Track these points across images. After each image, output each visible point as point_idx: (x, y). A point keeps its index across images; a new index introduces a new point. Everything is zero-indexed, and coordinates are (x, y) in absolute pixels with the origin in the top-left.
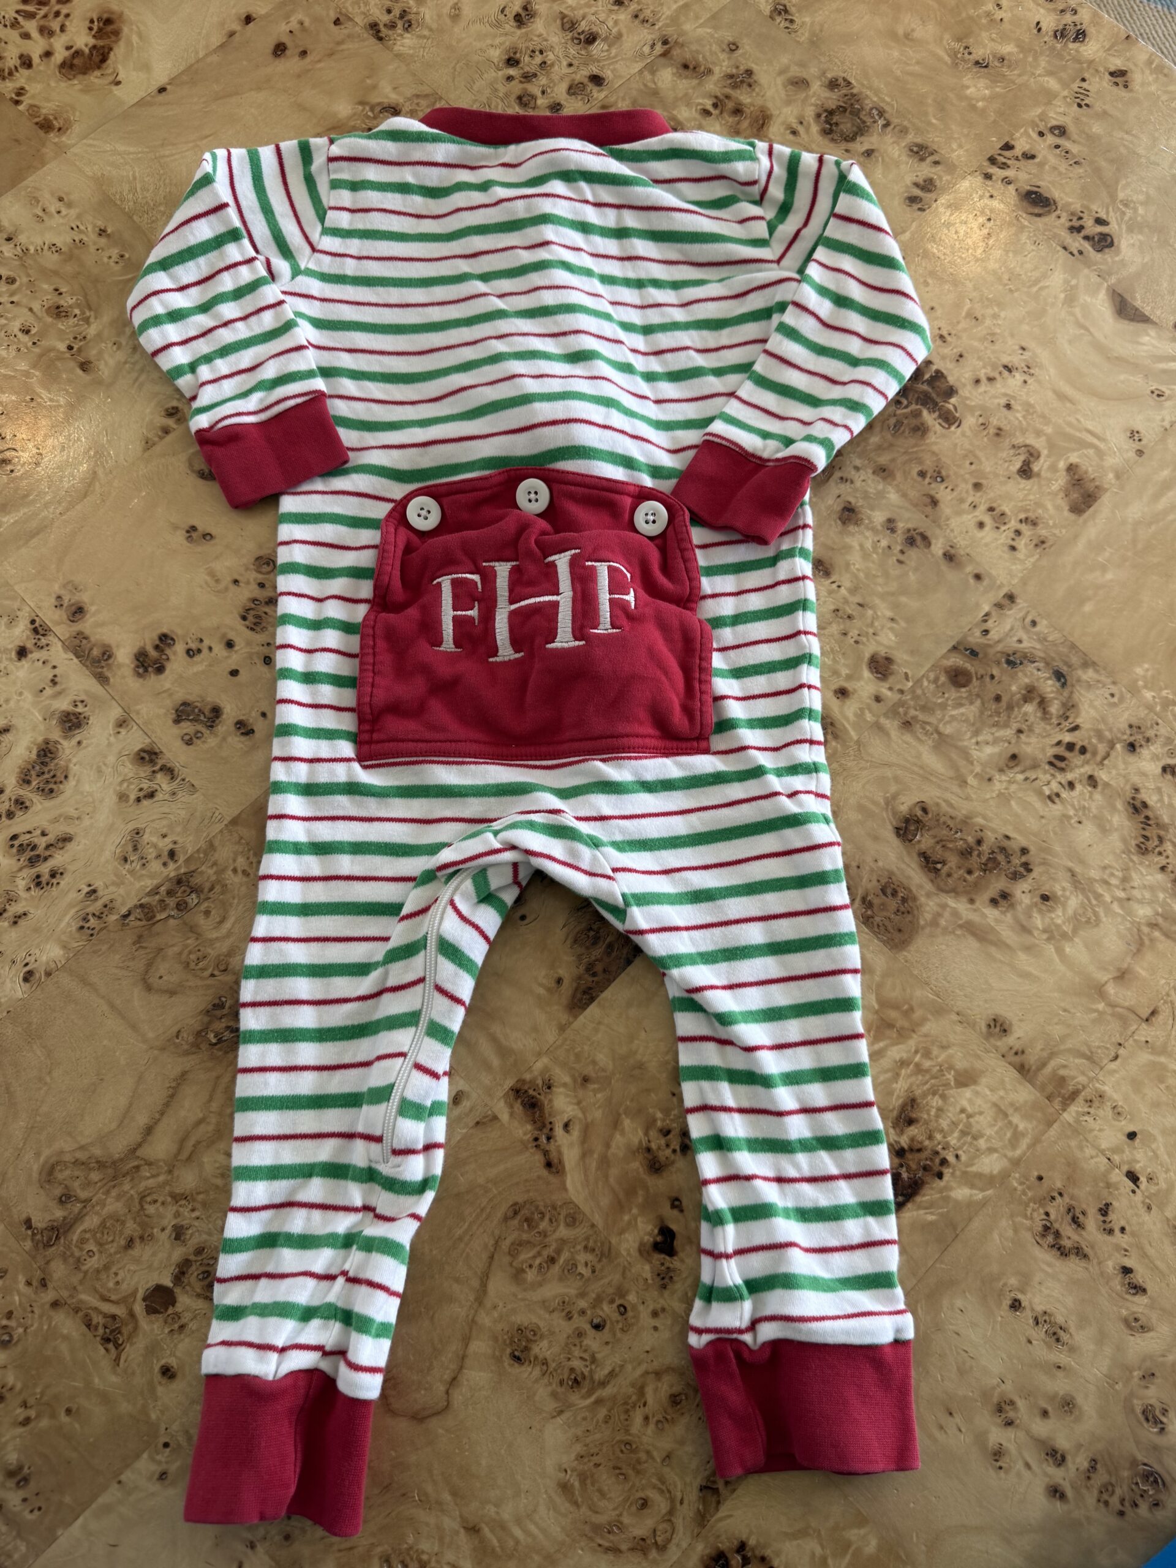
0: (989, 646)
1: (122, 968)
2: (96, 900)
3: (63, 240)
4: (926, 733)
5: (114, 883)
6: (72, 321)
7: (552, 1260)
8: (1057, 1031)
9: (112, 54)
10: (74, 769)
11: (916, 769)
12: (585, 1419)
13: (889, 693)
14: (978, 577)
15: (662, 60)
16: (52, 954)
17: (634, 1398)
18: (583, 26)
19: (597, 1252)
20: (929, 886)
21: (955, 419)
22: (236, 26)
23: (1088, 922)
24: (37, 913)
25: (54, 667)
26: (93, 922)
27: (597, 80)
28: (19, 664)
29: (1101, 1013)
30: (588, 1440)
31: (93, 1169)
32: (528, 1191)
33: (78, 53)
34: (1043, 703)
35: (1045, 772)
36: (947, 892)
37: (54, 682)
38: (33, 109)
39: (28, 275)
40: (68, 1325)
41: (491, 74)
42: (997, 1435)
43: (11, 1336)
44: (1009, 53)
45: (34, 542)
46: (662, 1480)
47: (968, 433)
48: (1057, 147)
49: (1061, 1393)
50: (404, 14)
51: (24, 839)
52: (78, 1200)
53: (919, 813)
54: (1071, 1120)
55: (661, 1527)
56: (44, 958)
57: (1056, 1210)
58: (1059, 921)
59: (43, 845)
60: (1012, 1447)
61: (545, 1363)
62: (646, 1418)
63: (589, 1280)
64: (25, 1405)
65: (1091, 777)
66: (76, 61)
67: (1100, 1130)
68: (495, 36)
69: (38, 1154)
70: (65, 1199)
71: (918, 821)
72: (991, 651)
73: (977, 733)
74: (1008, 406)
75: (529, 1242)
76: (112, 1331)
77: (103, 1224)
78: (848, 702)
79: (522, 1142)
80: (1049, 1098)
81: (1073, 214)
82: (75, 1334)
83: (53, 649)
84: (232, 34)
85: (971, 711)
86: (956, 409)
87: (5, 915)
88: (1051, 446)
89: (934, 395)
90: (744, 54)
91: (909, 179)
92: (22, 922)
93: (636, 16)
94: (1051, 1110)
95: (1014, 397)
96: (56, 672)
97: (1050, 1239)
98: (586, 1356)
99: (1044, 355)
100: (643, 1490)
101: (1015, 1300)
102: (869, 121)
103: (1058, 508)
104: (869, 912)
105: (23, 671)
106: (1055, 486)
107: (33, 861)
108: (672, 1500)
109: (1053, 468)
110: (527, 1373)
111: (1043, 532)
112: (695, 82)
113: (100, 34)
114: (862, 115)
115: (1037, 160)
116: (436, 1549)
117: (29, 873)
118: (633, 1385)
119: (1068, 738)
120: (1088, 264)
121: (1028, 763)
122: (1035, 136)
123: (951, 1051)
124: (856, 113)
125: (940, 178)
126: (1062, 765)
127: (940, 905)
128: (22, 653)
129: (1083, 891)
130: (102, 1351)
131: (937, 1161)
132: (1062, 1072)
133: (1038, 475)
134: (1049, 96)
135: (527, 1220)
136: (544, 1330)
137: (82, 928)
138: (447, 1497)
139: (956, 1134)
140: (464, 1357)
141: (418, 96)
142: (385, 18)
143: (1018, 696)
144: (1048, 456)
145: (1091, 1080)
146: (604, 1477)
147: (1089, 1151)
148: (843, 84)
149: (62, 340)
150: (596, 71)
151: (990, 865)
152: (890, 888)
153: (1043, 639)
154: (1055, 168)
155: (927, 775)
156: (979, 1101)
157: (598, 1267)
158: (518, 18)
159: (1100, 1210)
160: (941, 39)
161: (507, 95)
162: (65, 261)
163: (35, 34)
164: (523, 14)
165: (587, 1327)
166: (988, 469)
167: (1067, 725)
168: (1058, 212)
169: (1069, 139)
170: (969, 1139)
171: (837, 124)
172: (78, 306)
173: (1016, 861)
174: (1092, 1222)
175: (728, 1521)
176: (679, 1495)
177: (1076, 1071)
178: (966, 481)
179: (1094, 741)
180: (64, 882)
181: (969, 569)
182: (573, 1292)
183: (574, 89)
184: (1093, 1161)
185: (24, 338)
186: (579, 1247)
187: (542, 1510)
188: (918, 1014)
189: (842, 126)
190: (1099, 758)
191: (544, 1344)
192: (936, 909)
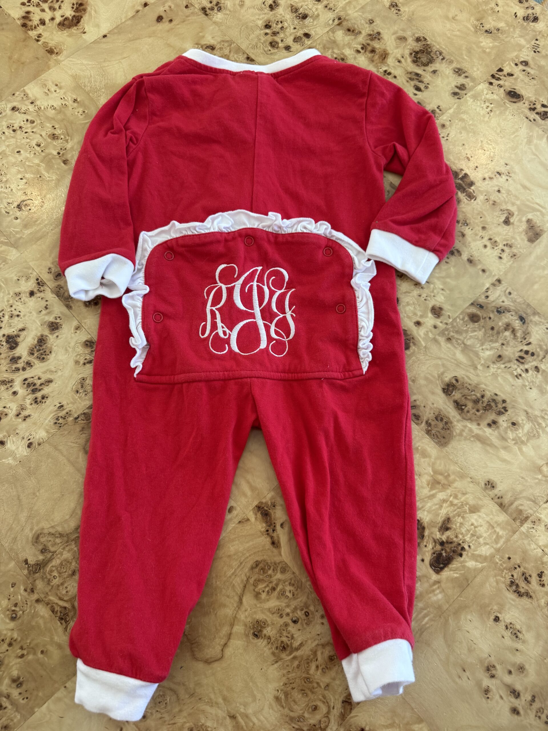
0: (488, 303)
1: (73, 443)
2: (63, 410)
3: (57, 104)
4: (458, 344)
5: (71, 403)
6: (60, 141)
7: (274, 589)
8: (519, 488)
9: (82, 19)
10: (55, 348)
11: (453, 361)
12: (288, 666)
13: (441, 324)
14: (484, 271)
15: (338, 27)
16: (41, 435)
17: (312, 656)
18: (301, 11)
19: (296, 586)
20: (458, 417)
21: (474, 197)
22: (140, 8)
23: (534, 436)
24: (35, 415)
25: (47, 301)
26: (61, 421)
27: (307, 35)
28: (30, 299)
29: (540, 480)
30: (290, 676)
31: (57, 537)
32: (263, 555)
33: (66, 19)
34: (514, 331)
35: (515, 364)
36: (467, 420)
37: (46, 308)
38: (45, 44)
39: (41, 120)
40: (43, 611)
41: (258, 32)
42: (487, 682)
43: (16, 615)
44: (501, 27)
45: (39, 243)
46: (324, 697)
47: (480, 203)
48: (524, 71)
49: (518, 662)
50: (218, 4)
51: (30, 381)
52: (50, 552)
53: (454, 382)
54: (524, 531)
55: (323, 720)
56: (38, 437)
57: (517, 574)
58: (520, 435)
59: (39, 384)
60: (493, 688)
61: (269, 638)
62: (317, 667)
63: (291, 599)
64: (22, 648)
65: (536, 367)
66: (66, 22)
67: (539, 536)
68: (260, 15)
69: (32, 529)
70: (44, 551)
71: (454, 386)
72: (490, 306)
73: (482, 345)
74: (499, 191)
75: (263, 580)
76: (64, 615)
77: (61, 564)
78: (421, 328)
79: (261, 532)
80: (514, 520)
81: (531, 102)
82: (46, 615)
83: (46, 292)
84: (138, 11)
85: (480, 334)
86: (474, 192)
87: (20, 416)
88: (519, 210)
89: (464, 185)
90: (377, 25)
91: (454, 84)
92: (27, 420)
93: (326, 7)
94: (515, 526)
95: (502, 187)
96: (47, 303)
97: (514, 588)
98: (289, 636)
99: (517, 169)
100: (315, 701)
101: (497, 617)
102: (435, 57)
103: (522, 239)
104: (430, 428)
105: (32, 302)
106: (521, 229)
107: (34, 391)
108: (329, 707)
109: (520, 221)
110: (261, 643)
111: (515, 250)
112: (353, 37)
113: (77, 10)
114: (432, 54)
115: (514, 77)
116: (215, 726)
117: (32, 397)
118: (311, 650)
119: (526, 348)
120: (538, 126)
121: (507, 359)
122: (513, 65)
123: (467, 496)
124: (429, 53)
125: (468, 84)
126: (523, 361)
127: (463, 426)
128: (32, 294)
129: (532, 421)
130: (59, 624)
131: (460, 548)
132: (520, 508)
133: (513, 224)
134: (520, 47)
135: (262, 569)
136: (269, 622)
137: (56, 423)
138: (220, 700)
139: (469, 536)
140: (230, 634)
141: (223, 41)
142: (209, 5)
143: (502, 328)
144: (518, 215)
145: (535, 512)
146: (296, 694)
147: (533, 546)
148: (423, 39)
149: (55, 150)
150: (307, 31)
151: (488, 408)
152: (439, 417)
153: (514, 301)
154: (523, 81)
155: (458, 364)
156: (480, 520)
157: (296, 593)
158: (271, 7)
159: (538, 575)
160: (470, 20)
161: (265, 42)
162: (58, 113)
163: (47, 10)
164: (273, 5)
165: (290, 622)
166: (489, 220)
167: (525, 342)
168: (524, 101)
169: (529, 67)
170: (475, 538)
171: (420, 58)
172: (63, 134)
173: (500, 406)
174: (534, 580)
175: (356, 718)
176: (332, 705)
177: (526, 507)
178: (478, 226)
179: (538, 350)
180: (48, 401)
181: (480, 267)
182: (284, 605)
183: (296, 40)
184: (535, 551)
185: (38, 149)
186: (287, 583)
187: (266, 708)
188: (452, 477)
189: (422, 59)
190: (540, 358)
191: (269, 629)
192: (461, 427)
